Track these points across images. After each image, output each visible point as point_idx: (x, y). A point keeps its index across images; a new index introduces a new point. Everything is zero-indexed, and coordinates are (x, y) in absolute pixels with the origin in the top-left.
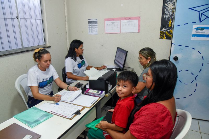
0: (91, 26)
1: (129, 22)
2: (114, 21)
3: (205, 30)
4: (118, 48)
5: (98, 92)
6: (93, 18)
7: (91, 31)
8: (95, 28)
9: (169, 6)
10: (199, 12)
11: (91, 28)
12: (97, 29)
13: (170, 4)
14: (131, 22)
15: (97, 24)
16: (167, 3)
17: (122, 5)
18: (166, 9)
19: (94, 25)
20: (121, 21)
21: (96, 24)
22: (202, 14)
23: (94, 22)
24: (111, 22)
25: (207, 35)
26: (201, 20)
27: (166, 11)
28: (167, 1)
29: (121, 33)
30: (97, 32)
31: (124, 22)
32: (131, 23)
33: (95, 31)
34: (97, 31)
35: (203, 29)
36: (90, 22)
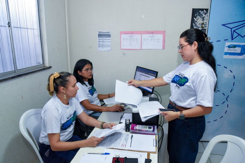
0: (101, 41)
1: (151, 36)
2: (133, 35)
3: (236, 48)
4: (137, 67)
5: (150, 128)
6: (104, 30)
7: (101, 46)
8: (107, 43)
9: (198, 21)
10: (231, 29)
11: (101, 43)
12: (110, 44)
13: (199, 19)
14: (154, 36)
15: (110, 38)
16: (196, 18)
17: (143, 16)
18: (195, 24)
19: (106, 39)
20: (143, 35)
21: (108, 38)
22: (234, 31)
23: (106, 35)
24: (129, 36)
25: (239, 53)
26: (233, 38)
27: (195, 26)
28: (196, 15)
29: (141, 49)
30: (110, 48)
31: (145, 36)
32: (154, 38)
33: (108, 46)
34: (110, 46)
35: (235, 46)
36: (100, 35)
